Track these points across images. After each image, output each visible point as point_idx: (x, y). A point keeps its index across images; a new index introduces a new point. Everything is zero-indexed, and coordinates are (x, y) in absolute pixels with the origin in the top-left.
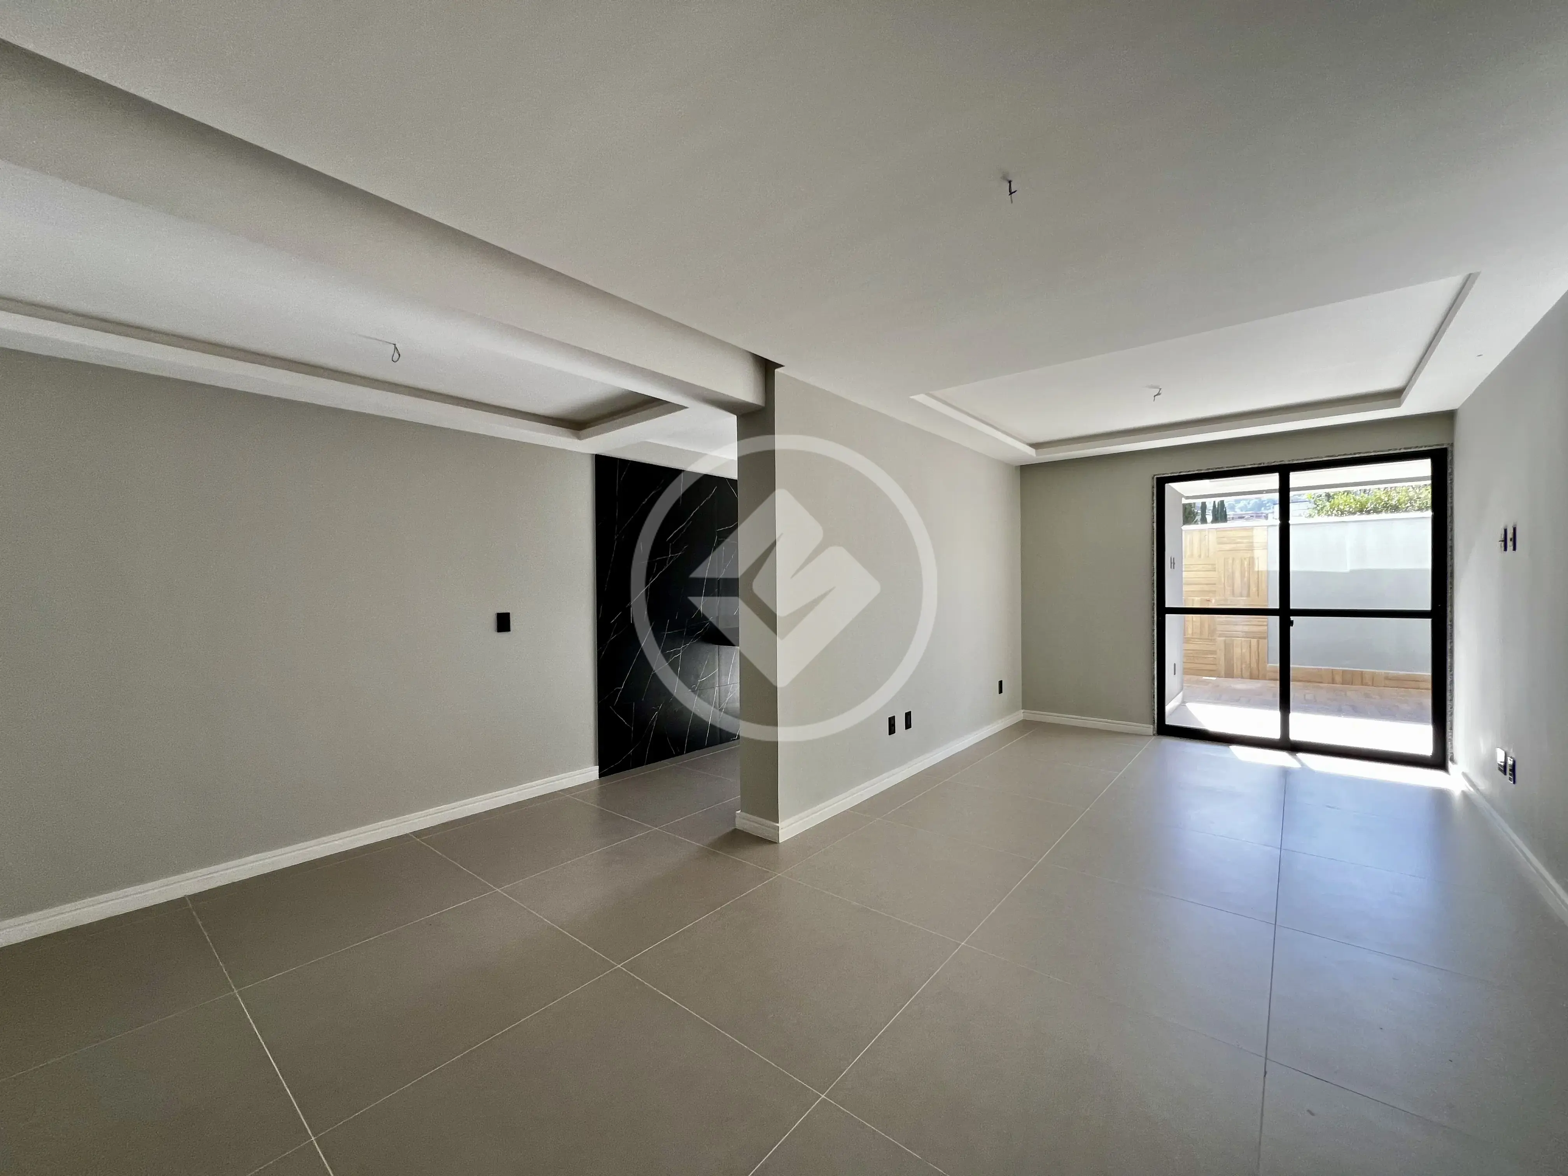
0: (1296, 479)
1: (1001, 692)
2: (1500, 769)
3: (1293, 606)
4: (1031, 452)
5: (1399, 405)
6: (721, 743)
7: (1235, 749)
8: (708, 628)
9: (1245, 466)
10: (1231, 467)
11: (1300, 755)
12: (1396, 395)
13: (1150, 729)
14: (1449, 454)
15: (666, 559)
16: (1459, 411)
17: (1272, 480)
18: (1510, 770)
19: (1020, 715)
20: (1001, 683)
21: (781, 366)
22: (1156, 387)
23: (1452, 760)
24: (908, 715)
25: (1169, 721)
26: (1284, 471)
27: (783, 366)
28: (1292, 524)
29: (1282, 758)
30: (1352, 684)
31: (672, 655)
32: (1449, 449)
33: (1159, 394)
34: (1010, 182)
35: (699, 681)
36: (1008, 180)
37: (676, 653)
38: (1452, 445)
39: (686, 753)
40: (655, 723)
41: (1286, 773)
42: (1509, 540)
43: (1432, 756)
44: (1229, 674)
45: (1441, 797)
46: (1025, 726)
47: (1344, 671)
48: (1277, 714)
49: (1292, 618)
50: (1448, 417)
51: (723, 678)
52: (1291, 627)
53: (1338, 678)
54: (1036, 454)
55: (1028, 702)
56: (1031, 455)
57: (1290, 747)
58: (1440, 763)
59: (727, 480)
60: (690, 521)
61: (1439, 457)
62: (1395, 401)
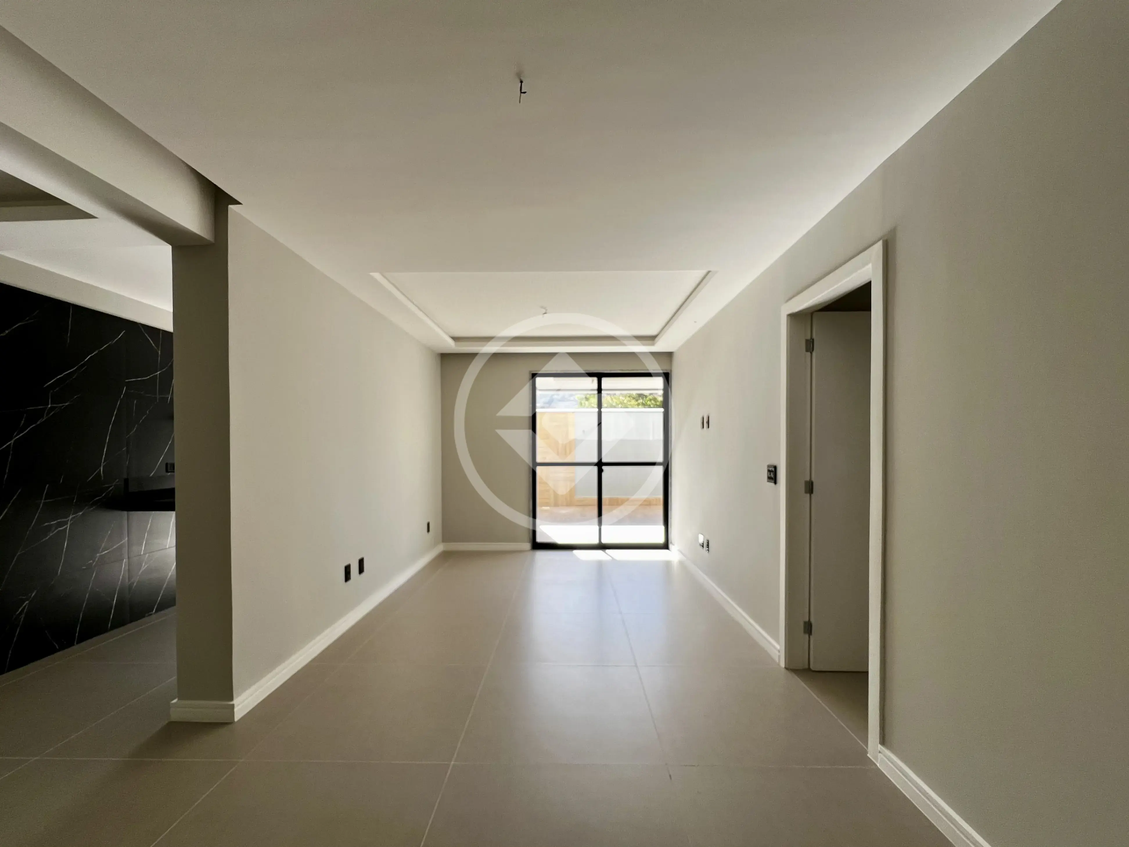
0: (605, 383)
1: (428, 531)
2: (700, 545)
3: (604, 460)
4: (451, 342)
5: (653, 345)
6: (131, 622)
7: (576, 552)
8: (112, 492)
11: (608, 551)
12: (652, 339)
13: (528, 546)
14: (670, 376)
15: (44, 409)
16: (675, 353)
17: (594, 382)
18: (707, 545)
19: (441, 548)
20: (428, 524)
21: (237, 203)
22: (545, 308)
23: (671, 543)
24: (361, 562)
25: (539, 539)
26: (599, 377)
27: (239, 203)
29: (599, 554)
31: (53, 528)
32: (670, 373)
33: (545, 313)
34: (521, 82)
35: (98, 555)
36: (521, 79)
37: (60, 525)
38: (671, 371)
39: (77, 643)
40: (23, 616)
42: (706, 423)
43: (664, 541)
44: (556, 505)
45: (668, 565)
46: (445, 557)
49: (605, 468)
50: (670, 355)
51: (135, 548)
52: (603, 473)
54: (455, 345)
55: (447, 536)
56: (452, 347)
57: (602, 547)
58: (666, 546)
59: (140, 325)
60: (83, 366)
61: (667, 376)
62: (650, 342)
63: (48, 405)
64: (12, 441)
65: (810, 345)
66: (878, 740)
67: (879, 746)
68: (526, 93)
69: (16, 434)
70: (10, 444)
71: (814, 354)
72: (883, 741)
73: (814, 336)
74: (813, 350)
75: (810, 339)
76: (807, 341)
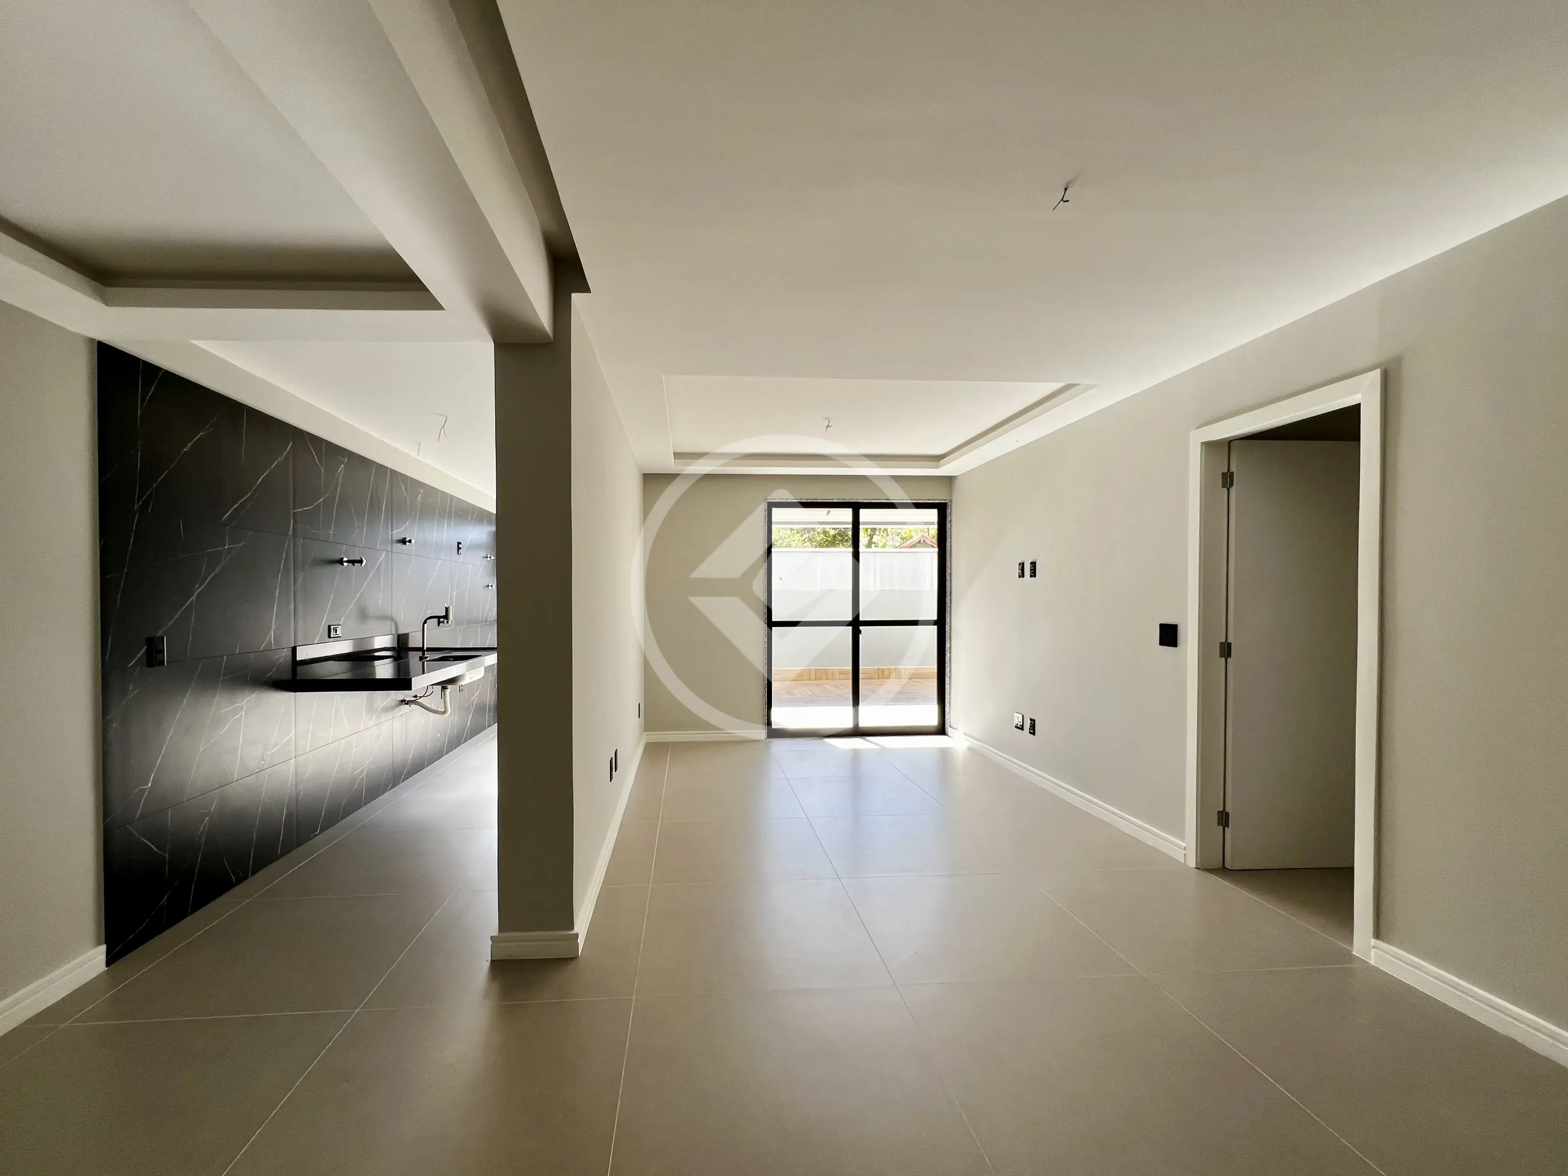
0: (865, 514)
1: (639, 715)
2: (1017, 727)
3: (861, 617)
4: (672, 460)
5: (938, 467)
6: (298, 843)
9: (833, 499)
10: (823, 499)
11: (868, 738)
12: (937, 459)
13: (761, 733)
14: (949, 507)
15: (222, 551)
16: (959, 477)
17: (846, 514)
18: (1031, 726)
19: (647, 738)
20: (639, 706)
23: (950, 726)
24: (616, 755)
25: (774, 726)
26: (856, 507)
28: (862, 552)
30: (821, 680)
31: (231, 716)
32: (949, 504)
33: (828, 426)
35: (269, 752)
38: (951, 501)
39: (251, 875)
40: (204, 836)
41: (856, 753)
42: (1028, 570)
43: (939, 724)
45: (945, 754)
46: (656, 749)
47: (816, 670)
48: (850, 709)
49: (861, 628)
50: (949, 480)
51: (301, 742)
52: (860, 635)
53: (813, 676)
54: (676, 462)
55: (649, 725)
57: (858, 732)
58: (941, 730)
59: (305, 433)
60: (255, 491)
61: (942, 509)
62: (935, 463)
63: (226, 546)
64: (195, 596)
65: (1228, 480)
66: (1371, 934)
67: (1373, 940)
68: (1068, 202)
69: (198, 587)
70: (193, 600)
71: (1233, 490)
72: (1378, 934)
73: (1233, 469)
74: (1231, 485)
75: (1228, 472)
76: (1223, 474)
